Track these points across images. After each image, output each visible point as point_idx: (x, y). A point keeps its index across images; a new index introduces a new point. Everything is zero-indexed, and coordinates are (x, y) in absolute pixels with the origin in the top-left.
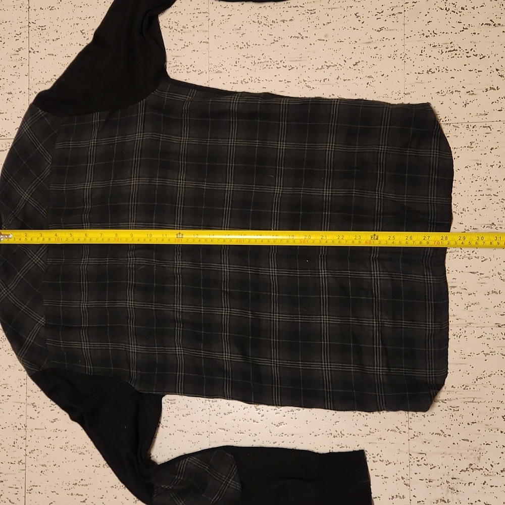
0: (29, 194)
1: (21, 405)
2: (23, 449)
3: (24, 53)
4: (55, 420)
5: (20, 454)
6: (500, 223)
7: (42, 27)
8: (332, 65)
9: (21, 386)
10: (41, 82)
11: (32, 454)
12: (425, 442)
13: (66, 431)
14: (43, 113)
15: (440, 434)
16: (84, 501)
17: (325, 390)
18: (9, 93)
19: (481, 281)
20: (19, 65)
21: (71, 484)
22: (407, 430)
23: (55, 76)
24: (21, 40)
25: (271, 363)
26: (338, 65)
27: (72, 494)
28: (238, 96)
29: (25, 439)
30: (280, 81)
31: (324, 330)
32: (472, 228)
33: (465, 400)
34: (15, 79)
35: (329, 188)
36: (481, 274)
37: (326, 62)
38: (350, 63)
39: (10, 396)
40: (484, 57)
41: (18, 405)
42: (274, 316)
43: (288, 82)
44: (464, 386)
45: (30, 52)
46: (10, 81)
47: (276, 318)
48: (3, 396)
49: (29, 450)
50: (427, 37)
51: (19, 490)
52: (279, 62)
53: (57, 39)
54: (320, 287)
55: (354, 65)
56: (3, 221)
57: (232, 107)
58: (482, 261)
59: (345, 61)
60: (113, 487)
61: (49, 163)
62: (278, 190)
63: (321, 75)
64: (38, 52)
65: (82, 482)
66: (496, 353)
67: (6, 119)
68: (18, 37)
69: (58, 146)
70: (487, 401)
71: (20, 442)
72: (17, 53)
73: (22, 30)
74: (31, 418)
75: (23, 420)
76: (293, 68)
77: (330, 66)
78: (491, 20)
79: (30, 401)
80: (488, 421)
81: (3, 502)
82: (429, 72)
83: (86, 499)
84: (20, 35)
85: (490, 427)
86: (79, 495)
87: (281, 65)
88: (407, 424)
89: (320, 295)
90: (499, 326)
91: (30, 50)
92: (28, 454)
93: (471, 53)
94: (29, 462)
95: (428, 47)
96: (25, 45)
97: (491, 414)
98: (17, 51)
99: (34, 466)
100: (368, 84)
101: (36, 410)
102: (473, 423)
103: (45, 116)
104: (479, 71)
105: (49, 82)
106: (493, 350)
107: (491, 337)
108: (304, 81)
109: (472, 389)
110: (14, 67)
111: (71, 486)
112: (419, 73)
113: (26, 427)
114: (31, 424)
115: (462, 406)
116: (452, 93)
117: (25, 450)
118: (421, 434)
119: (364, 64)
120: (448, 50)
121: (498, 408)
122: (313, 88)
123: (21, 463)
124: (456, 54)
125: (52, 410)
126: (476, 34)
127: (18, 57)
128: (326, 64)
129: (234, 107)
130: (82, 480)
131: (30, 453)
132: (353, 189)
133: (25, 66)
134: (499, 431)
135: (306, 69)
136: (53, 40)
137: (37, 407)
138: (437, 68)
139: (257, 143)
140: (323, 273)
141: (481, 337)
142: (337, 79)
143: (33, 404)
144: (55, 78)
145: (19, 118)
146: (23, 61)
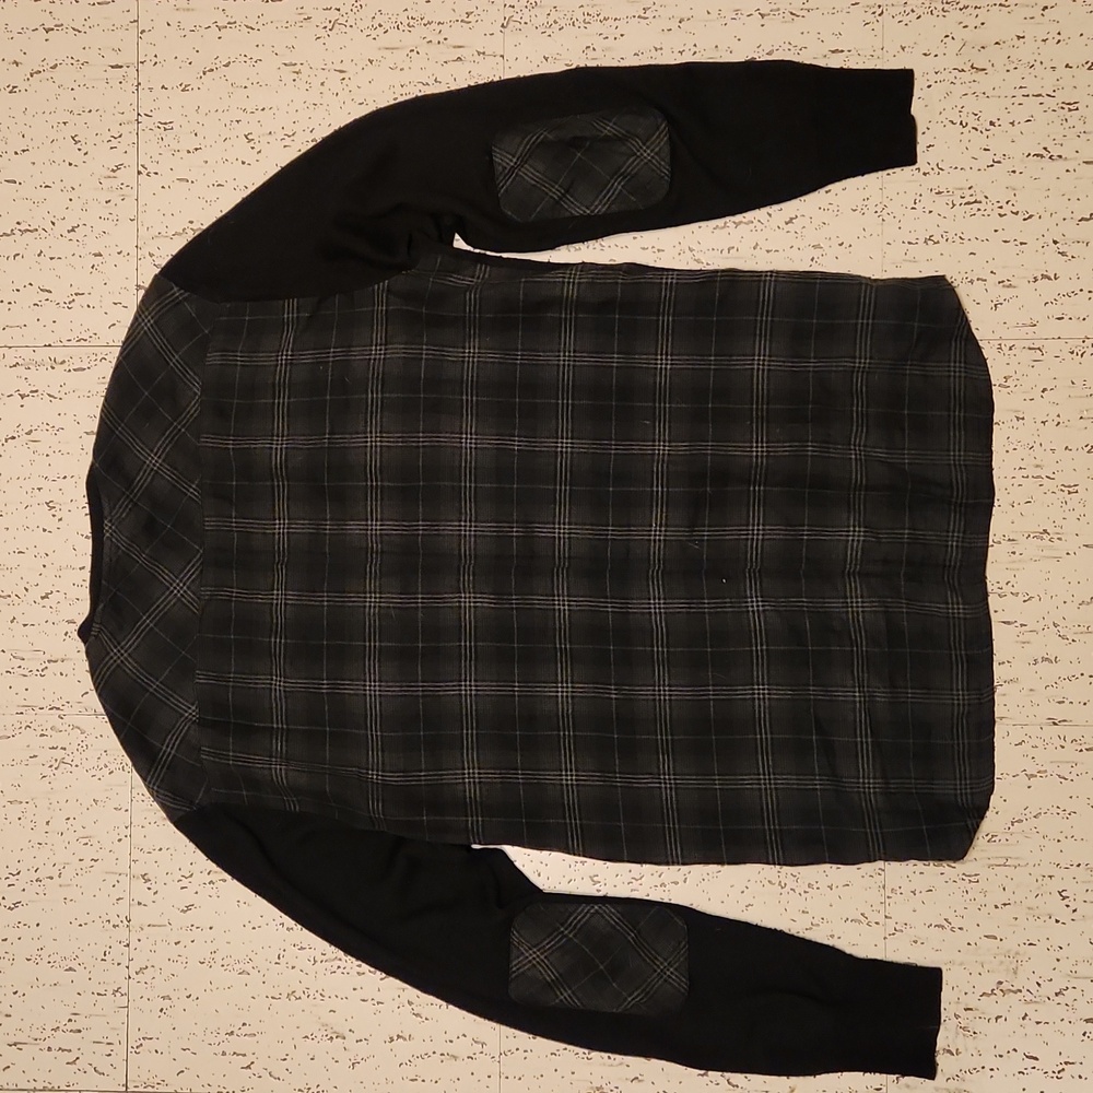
0: (159, 457)
1: (119, 878)
2: (123, 966)
3: (127, 175)
4: (188, 908)
5: (117, 976)
6: (1058, 530)
7: (165, 124)
8: (746, 220)
9: (120, 840)
10: (163, 233)
11: (141, 974)
12: (915, 942)
13: (211, 928)
14: (181, 295)
15: (943, 927)
16: (249, 1067)
18: (96, 255)
19: (1022, 638)
20: (116, 199)
21: (223, 1032)
22: (881, 919)
23: (191, 222)
24: (121, 148)
26: (757, 221)
27: (224, 1054)
29: (128, 945)
30: (644, 249)
32: (1007, 538)
33: (992, 862)
34: (107, 226)
36: (1022, 625)
38: (780, 219)
39: (96, 861)
40: (1030, 217)
41: (112, 879)
43: (659, 250)
44: (990, 836)
45: (139, 173)
46: (98, 230)
48: (81, 860)
49: (134, 967)
50: (925, 174)
51: (116, 1047)
53: (196, 149)
55: (787, 223)
56: (106, 512)
57: (568, 291)
58: (1025, 601)
59: (770, 215)
60: (307, 1037)
61: (196, 394)
63: (722, 240)
64: (156, 173)
65: (246, 1030)
66: (1048, 774)
67: (89, 306)
68: (114, 143)
69: (214, 358)
70: (1031, 864)
71: (118, 951)
72: (112, 174)
73: (124, 130)
74: (139, 903)
75: (123, 908)
77: (741, 222)
78: (1045, 149)
79: (138, 869)
80: (1032, 902)
81: (82, 1073)
82: (929, 242)
83: (252, 1063)
84: (119, 139)
85: (1037, 912)
86: (238, 1055)
88: (882, 908)
90: (1055, 724)
91: (141, 169)
92: (133, 975)
93: (1007, 209)
94: (136, 990)
95: (926, 193)
96: (130, 160)
97: (1039, 888)
98: (113, 171)
99: (145, 999)
100: (812, 260)
101: (149, 889)
102: (1005, 905)
103: (185, 299)
104: (1021, 244)
105: (180, 234)
106: (1043, 769)
107: (1039, 743)
108: (691, 250)
109: (1003, 841)
110: (107, 202)
111: (223, 1036)
112: (909, 243)
113: (129, 922)
114: (139, 916)
115: (984, 873)
116: (971, 281)
117: (128, 967)
118: (908, 927)
119: (805, 222)
120: (964, 201)
121: (1050, 877)
123: (118, 994)
124: (979, 210)
125: (182, 888)
126: (1017, 172)
127: (115, 183)
128: (733, 219)
129: (571, 292)
130: (244, 1024)
131: (137, 973)
133: (130, 201)
134: (1053, 919)
136: (189, 152)
137: (153, 881)
138: (944, 234)
141: (1020, 744)
142: (754, 248)
143: (143, 876)
144: (191, 226)
145: (115, 304)
146: (126, 191)
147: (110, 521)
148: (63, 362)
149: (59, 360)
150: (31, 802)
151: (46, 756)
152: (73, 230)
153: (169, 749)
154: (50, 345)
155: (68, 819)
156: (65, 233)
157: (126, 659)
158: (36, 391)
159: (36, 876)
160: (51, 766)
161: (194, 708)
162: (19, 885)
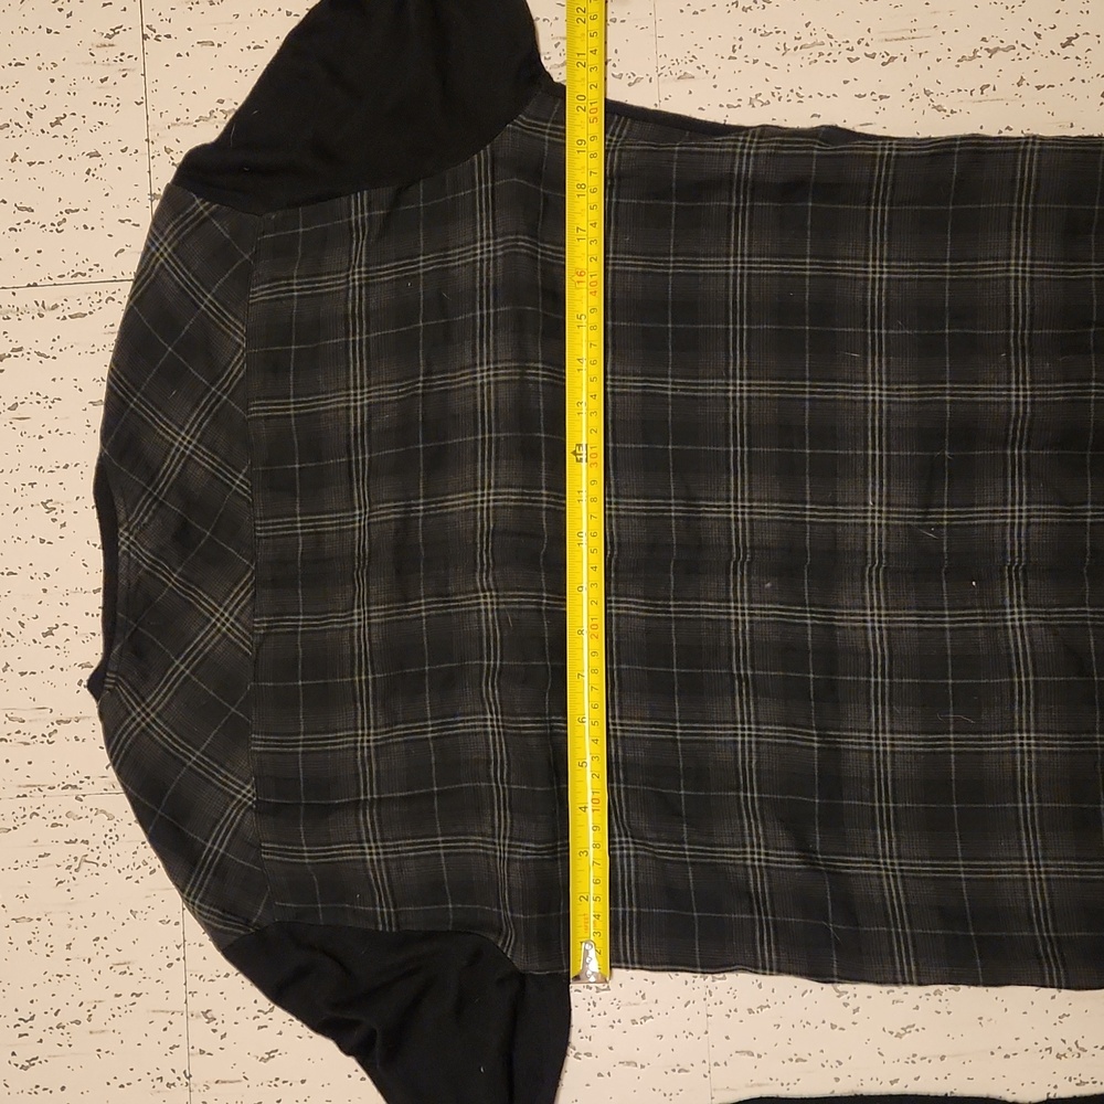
0: (193, 437)
1: (172, 1018)
3: (129, 42)
4: (270, 1055)
8: (1002, 46)
9: (170, 965)
10: (183, 120)
13: (303, 1082)
14: (207, 208)
17: (1037, 934)
18: (91, 155)
20: (115, 76)
23: (221, 102)
24: (118, 5)
25: (879, 869)
26: (1018, 46)
28: (753, 136)
30: (859, 96)
31: (1023, 771)
34: (105, 114)
35: (1024, 383)
37: (984, 39)
38: (1053, 40)
39: (138, 996)
41: (162, 1020)
42: (877, 738)
43: (881, 97)
45: (145, 37)
46: (92, 121)
47: (885, 745)
48: (117, 996)
52: (853, 43)
54: (1009, 655)
55: (1063, 46)
56: (121, 517)
57: (740, 167)
59: (1039, 36)
61: (240, 346)
62: (876, 393)
63: (972, 76)
64: (168, 36)
67: (85, 227)
69: (260, 293)
72: (108, 41)
74: (202, 1052)
75: (179, 1060)
76: (893, 59)
77: (997, 49)
79: (197, 1005)
87: (859, 51)
89: (1011, 676)
91: (146, 31)
96: (131, 20)
98: (109, 36)
101: (214, 1031)
103: (212, 214)
105: (206, 119)
108: (927, 93)
110: (102, 81)
113: (189, 1078)
114: (203, 1070)
119: (1090, 42)
122: (952, 112)
125: (260, 1028)
127: (113, 53)
128: (985, 45)
129: (745, 168)
132: (1090, 380)
133: (134, 77)
135: (929, 60)
137: (219, 1020)
139: (808, 266)
140: (1015, 615)
142: (1019, 85)
143: (205, 1014)
144: (221, 107)
145: (122, 222)
146: (128, 63)
147: (126, 530)
148: (56, 306)
149: (49, 304)
150: (44, 919)
151: (62, 853)
152: (57, 123)
153: (215, 846)
154: (35, 285)
155: (97, 939)
156: (47, 128)
157: (154, 721)
158: (21, 349)
159: (55, 1021)
160: (69, 867)
161: (248, 787)
162: (35, 1035)
